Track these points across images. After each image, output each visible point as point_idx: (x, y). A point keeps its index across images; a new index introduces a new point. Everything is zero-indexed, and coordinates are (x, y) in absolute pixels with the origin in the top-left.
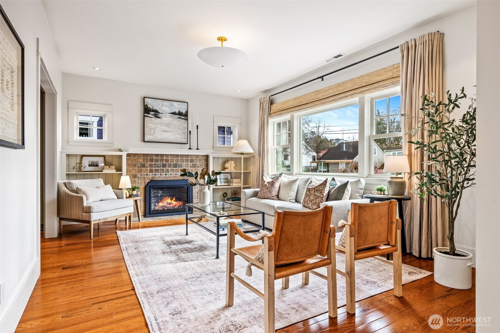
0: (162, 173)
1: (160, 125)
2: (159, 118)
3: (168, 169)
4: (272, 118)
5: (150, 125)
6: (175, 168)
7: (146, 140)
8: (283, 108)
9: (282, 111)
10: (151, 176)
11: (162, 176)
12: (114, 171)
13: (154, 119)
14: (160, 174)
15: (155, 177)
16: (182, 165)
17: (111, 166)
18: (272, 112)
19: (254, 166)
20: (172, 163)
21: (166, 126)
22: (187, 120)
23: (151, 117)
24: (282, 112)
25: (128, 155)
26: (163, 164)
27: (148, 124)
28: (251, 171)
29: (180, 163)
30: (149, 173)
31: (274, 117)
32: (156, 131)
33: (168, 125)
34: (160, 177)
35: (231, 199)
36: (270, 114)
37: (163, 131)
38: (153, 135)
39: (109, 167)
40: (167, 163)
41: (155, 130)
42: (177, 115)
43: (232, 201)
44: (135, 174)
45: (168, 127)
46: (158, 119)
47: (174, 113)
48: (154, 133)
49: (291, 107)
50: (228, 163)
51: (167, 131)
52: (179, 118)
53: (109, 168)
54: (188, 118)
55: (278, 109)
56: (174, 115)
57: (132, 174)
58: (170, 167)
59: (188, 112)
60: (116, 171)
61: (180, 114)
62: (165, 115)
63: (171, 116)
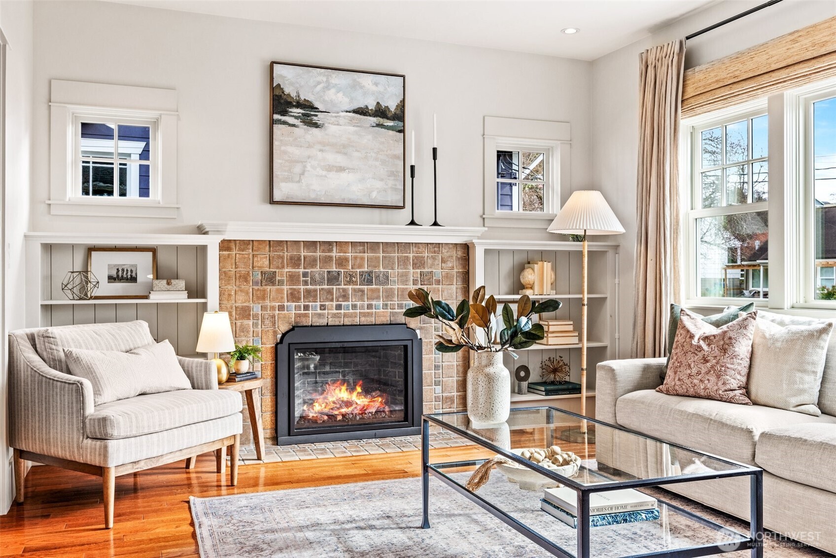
0: (327, 303)
1: (321, 150)
2: (316, 125)
3: (344, 290)
4: (693, 113)
5: (290, 149)
6: (366, 287)
7: (277, 197)
8: (737, 73)
9: (735, 86)
10: (294, 312)
11: (326, 311)
12: (181, 298)
13: (302, 131)
14: (321, 306)
15: (306, 316)
16: (388, 277)
17: (173, 281)
18: (690, 92)
20: (358, 270)
21: (338, 152)
22: (402, 131)
23: (294, 125)
24: (736, 89)
25: (225, 245)
26: (329, 272)
27: (283, 148)
28: (608, 295)
29: (382, 270)
30: (289, 304)
31: (698, 110)
32: (309, 168)
33: (343, 149)
34: (320, 315)
35: (543, 389)
36: (683, 101)
37: (330, 168)
38: (299, 182)
39: (168, 284)
40: (342, 271)
41: (305, 167)
42: (370, 116)
43: (546, 395)
44: (245, 304)
45: (345, 154)
46: (314, 130)
47: (362, 112)
48: (303, 174)
49: (774, 67)
50: (533, 270)
51: (341, 169)
52: (379, 125)
53: (168, 287)
54: (404, 126)
55: (717, 81)
56: (362, 117)
57: (237, 305)
58: (350, 282)
59: (404, 106)
60: (189, 297)
61: (381, 112)
62: (336, 117)
63: (352, 119)
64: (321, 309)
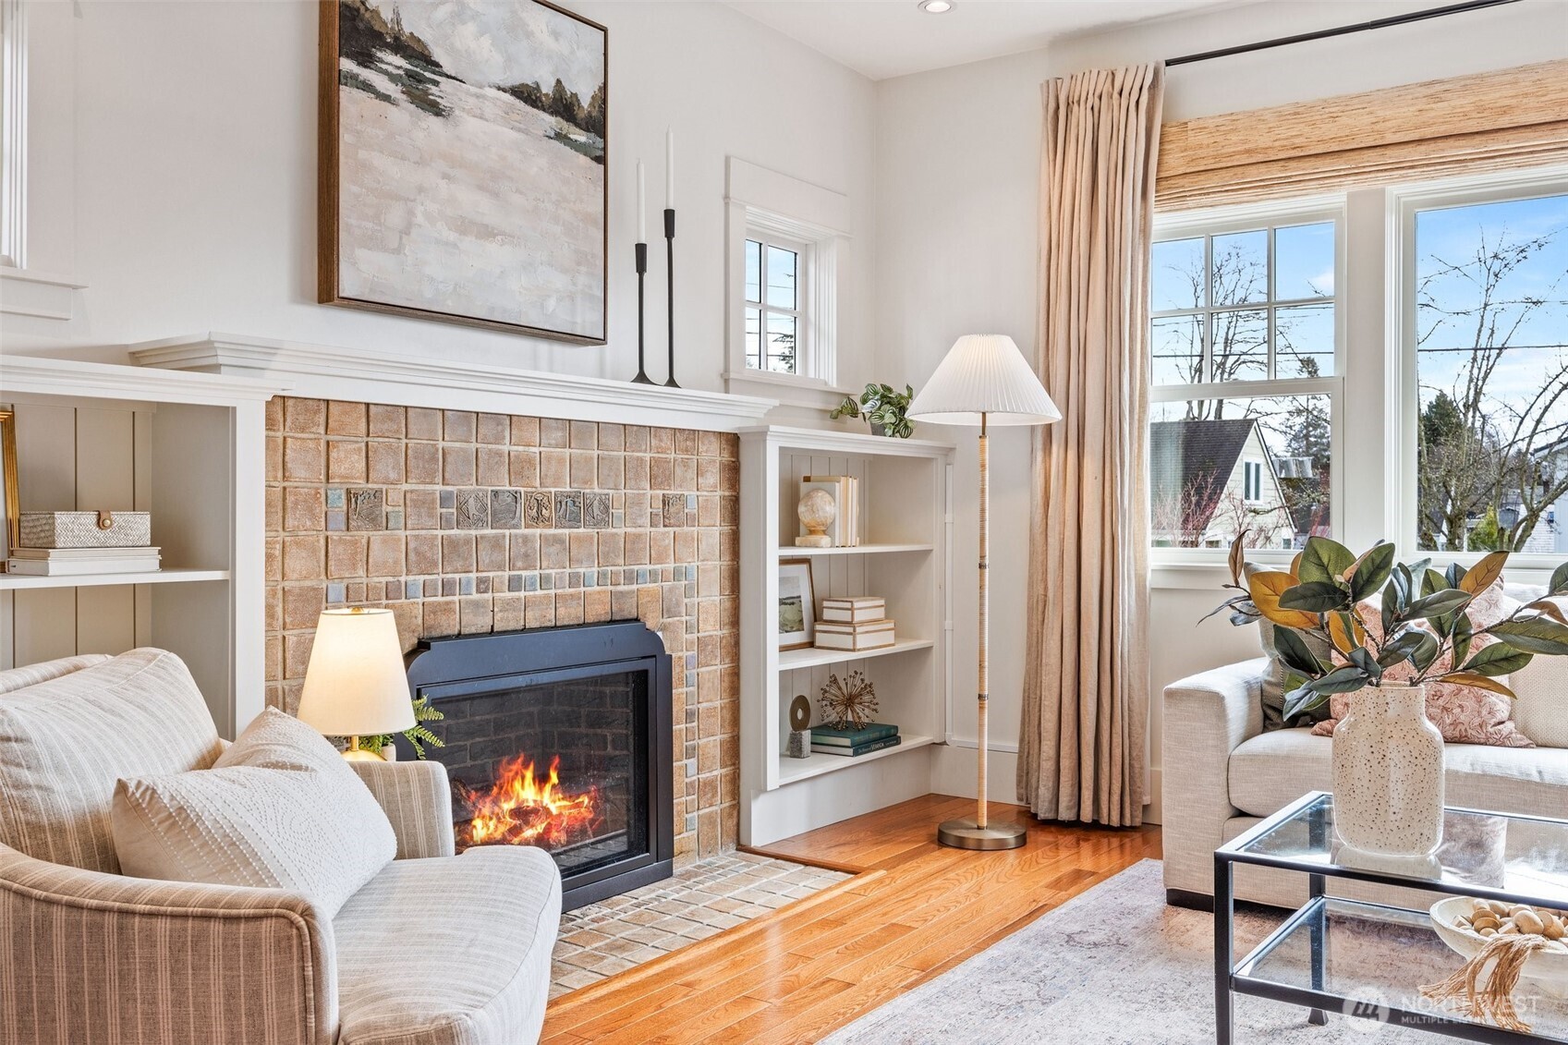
0: (491, 574)
1: (445, 176)
2: (435, 109)
3: (526, 539)
5: (379, 161)
6: (567, 531)
7: (348, 284)
8: (1297, 141)
9: (1292, 164)
10: (420, 600)
11: (488, 596)
12: (144, 568)
13: (404, 114)
14: (480, 581)
15: (447, 608)
16: (607, 508)
17: (115, 516)
19: (949, 517)
20: (553, 490)
21: (481, 188)
22: (602, 160)
23: (386, 98)
24: (1295, 170)
26: (496, 493)
27: (362, 154)
28: (935, 547)
29: (597, 490)
30: (411, 578)
31: (1190, 202)
32: (420, 219)
33: (491, 181)
34: (476, 605)
35: (847, 742)
36: (1158, 180)
37: (465, 226)
38: (398, 251)
39: (100, 523)
40: (522, 490)
41: (411, 213)
42: (544, 110)
43: (856, 754)
44: (308, 583)
45: (496, 195)
46: (431, 121)
47: (527, 94)
48: (406, 231)
49: (1390, 139)
50: (832, 494)
51: (487, 233)
52: (560, 137)
53: (101, 534)
54: (605, 149)
55: (1248, 151)
56: (529, 109)
57: (288, 585)
58: (538, 519)
59: (605, 101)
60: (165, 565)
61: (562, 106)
62: (478, 97)
63: (508, 111)
64: (478, 591)
